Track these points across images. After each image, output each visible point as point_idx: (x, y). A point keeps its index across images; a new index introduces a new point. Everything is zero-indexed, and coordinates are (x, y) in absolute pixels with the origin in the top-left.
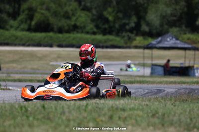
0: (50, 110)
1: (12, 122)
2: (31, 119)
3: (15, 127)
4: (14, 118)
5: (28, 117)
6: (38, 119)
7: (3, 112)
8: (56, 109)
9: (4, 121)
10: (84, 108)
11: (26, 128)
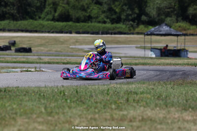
0: (82, 93)
1: (56, 104)
2: (69, 101)
3: (59, 108)
4: (56, 100)
5: (66, 100)
6: (74, 102)
7: (48, 95)
8: (86, 93)
9: (50, 104)
10: (106, 92)
11: (67, 109)
